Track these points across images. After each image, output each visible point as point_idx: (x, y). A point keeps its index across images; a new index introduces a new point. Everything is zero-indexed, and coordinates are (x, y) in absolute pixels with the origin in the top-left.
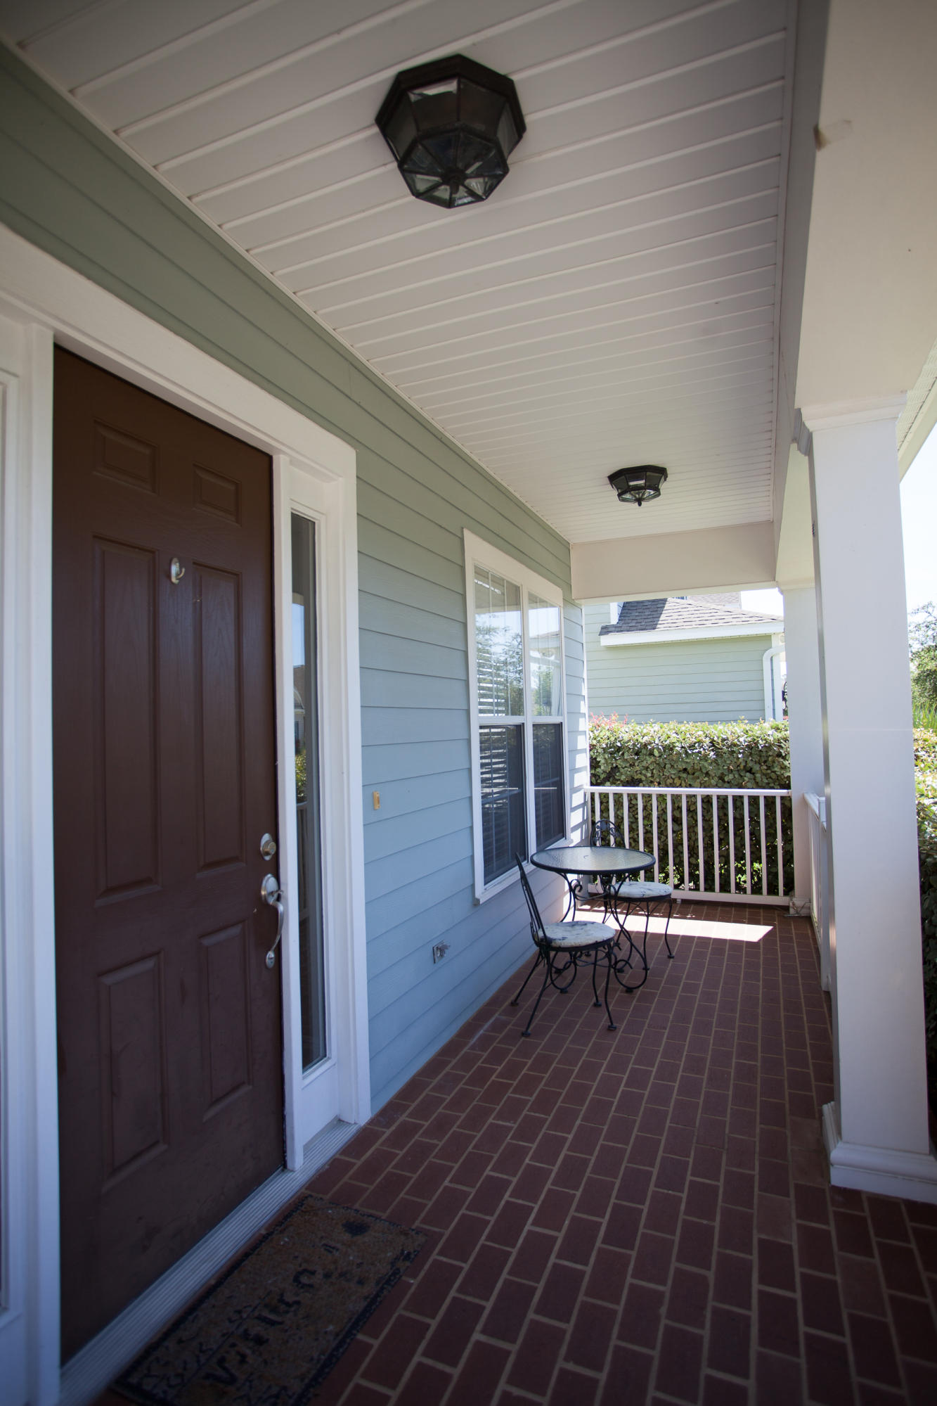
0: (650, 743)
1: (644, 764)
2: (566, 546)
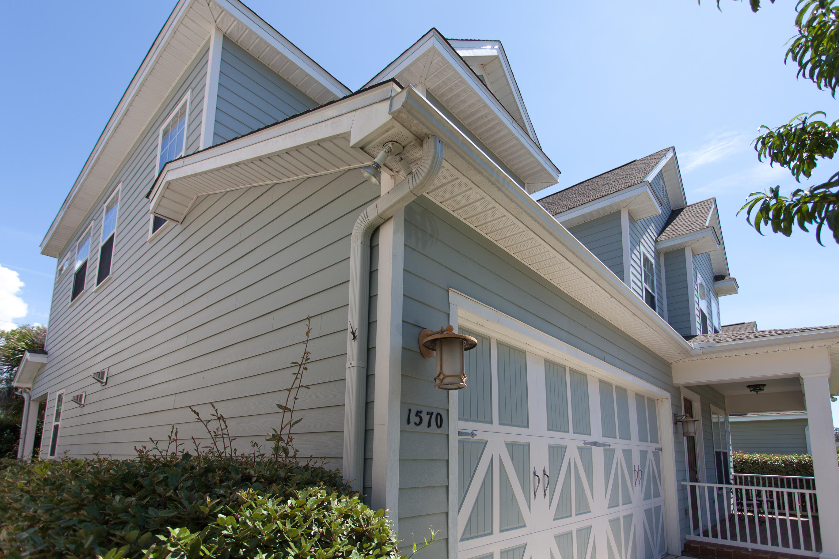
0: (757, 461)
1: (755, 467)
2: (723, 397)
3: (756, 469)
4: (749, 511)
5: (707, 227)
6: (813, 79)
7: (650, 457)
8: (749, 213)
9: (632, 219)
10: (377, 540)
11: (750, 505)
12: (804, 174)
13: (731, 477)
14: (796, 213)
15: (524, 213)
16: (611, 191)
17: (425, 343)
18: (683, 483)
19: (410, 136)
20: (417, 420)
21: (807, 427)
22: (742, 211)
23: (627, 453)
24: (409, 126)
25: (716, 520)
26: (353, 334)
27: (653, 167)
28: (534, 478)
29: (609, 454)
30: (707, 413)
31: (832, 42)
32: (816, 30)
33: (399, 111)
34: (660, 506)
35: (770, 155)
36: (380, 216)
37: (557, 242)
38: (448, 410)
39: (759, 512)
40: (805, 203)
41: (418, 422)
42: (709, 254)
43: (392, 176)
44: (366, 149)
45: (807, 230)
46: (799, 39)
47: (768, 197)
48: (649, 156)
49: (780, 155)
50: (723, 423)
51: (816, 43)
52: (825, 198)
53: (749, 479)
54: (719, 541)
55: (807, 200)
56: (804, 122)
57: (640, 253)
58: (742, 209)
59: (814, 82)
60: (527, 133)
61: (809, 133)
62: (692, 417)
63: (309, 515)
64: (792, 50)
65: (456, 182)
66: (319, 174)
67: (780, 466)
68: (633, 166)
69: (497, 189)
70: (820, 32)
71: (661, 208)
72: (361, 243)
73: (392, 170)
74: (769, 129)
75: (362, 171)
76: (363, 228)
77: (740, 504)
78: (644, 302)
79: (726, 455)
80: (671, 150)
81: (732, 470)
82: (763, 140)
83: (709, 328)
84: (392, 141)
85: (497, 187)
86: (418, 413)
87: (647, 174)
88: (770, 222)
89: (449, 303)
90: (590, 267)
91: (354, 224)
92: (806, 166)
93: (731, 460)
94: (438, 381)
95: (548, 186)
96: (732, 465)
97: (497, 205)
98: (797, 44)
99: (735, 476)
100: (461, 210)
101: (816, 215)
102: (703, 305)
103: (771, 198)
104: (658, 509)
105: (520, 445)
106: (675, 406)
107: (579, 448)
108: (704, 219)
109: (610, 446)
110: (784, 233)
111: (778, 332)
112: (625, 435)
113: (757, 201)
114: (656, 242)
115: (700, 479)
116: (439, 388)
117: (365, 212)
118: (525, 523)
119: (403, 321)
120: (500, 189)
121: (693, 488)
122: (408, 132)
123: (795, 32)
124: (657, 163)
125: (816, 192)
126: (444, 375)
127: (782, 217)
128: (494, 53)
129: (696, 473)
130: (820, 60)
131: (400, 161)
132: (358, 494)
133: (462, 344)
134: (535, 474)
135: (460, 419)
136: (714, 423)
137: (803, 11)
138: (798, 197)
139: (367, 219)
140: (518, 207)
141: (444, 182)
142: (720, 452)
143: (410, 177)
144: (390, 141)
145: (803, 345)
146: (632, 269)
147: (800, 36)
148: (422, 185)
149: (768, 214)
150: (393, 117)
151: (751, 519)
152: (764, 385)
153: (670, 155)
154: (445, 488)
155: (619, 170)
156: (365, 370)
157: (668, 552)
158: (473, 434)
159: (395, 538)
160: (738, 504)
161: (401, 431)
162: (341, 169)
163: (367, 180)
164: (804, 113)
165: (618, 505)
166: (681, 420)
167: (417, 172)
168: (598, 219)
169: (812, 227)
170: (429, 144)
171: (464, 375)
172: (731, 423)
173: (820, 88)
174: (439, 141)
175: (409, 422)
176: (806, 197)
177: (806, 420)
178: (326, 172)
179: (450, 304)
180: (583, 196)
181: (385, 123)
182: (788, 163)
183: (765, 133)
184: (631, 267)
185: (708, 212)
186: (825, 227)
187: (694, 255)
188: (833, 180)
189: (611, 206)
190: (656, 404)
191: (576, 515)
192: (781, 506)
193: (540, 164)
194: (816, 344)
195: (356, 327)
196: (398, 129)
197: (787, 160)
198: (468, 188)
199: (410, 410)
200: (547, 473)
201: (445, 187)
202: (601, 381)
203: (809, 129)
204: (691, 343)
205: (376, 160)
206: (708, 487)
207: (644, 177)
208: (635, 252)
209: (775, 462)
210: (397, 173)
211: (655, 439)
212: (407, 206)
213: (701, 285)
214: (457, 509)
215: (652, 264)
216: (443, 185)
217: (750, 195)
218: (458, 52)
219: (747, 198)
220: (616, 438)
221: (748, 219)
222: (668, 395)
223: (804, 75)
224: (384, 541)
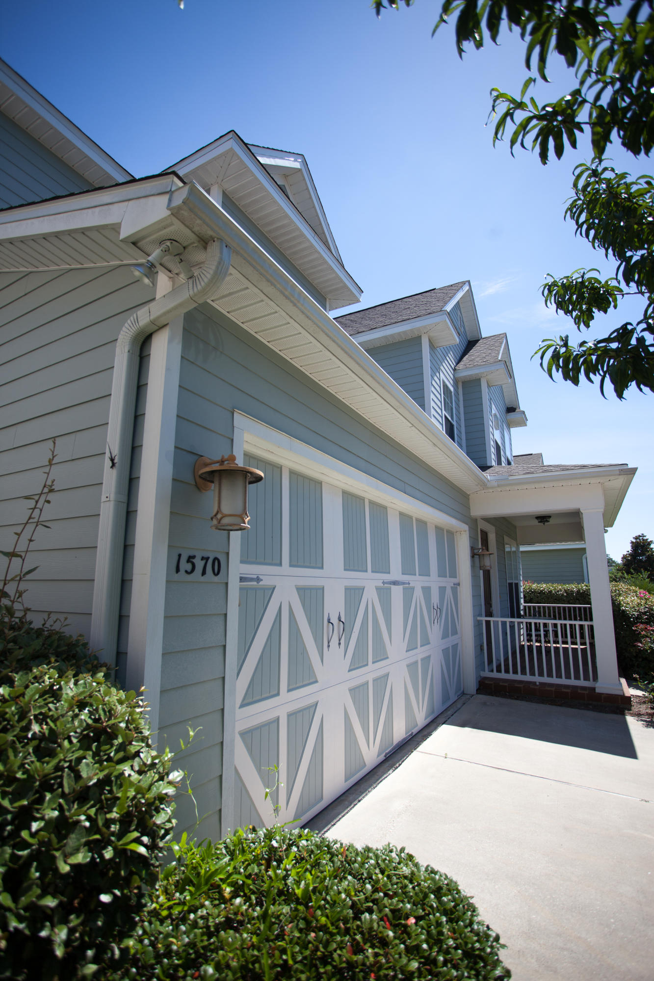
0: (544, 590)
1: (542, 597)
2: (515, 527)
3: (543, 599)
4: (537, 641)
5: (500, 361)
6: (588, 239)
7: (449, 592)
8: (542, 358)
9: (432, 346)
10: (123, 738)
11: (538, 636)
12: (585, 325)
13: (522, 608)
14: (583, 363)
15: (321, 332)
16: (412, 316)
17: (202, 474)
18: (479, 618)
19: (193, 237)
20: (189, 567)
21: (584, 556)
22: (536, 355)
23: (426, 590)
24: (191, 226)
25: (508, 653)
26: (112, 460)
27: (451, 298)
28: (328, 626)
29: (409, 592)
30: (501, 544)
31: (603, 208)
32: (591, 195)
33: (179, 208)
34: (457, 644)
35: (555, 302)
36: (152, 322)
37: (357, 366)
38: (228, 554)
39: (545, 642)
40: (591, 355)
41: (189, 570)
42: (501, 387)
43: (170, 278)
44: (139, 244)
45: (592, 382)
46: (575, 201)
47: (558, 345)
48: (448, 286)
49: (563, 303)
50: (514, 552)
51: (591, 206)
52: (606, 352)
53: (537, 609)
54: (511, 676)
55: (591, 352)
56: (583, 277)
57: (440, 380)
58: (536, 353)
59: (589, 241)
60: (329, 249)
61: (587, 287)
62: (488, 550)
63: (27, 710)
64: (568, 209)
65: (246, 291)
66: (85, 266)
67: (563, 595)
68: (432, 293)
69: (291, 304)
70: (593, 197)
71: (459, 338)
72: (129, 352)
73: (170, 271)
74: (554, 278)
75: (132, 268)
76: (132, 334)
77: (529, 635)
78: (444, 432)
79: (517, 585)
80: (467, 283)
81: (522, 601)
82: (550, 287)
83: (503, 459)
84: (171, 240)
85: (292, 302)
86: (190, 559)
87: (446, 303)
88: (560, 370)
89: (233, 427)
90: (391, 394)
91: (121, 329)
92: (585, 317)
93: (522, 590)
94: (215, 522)
95: (350, 304)
96: (522, 595)
97: (291, 321)
98: (574, 205)
99: (525, 607)
100: (251, 323)
101: (600, 367)
102: (497, 435)
103: (561, 346)
104: (455, 647)
105: (313, 589)
106: (473, 539)
107: (378, 589)
108: (497, 352)
109: (409, 584)
110: (573, 382)
111: (561, 468)
112: (425, 572)
113: (549, 347)
114: (455, 370)
115: (494, 612)
116: (217, 528)
117: (135, 315)
118: (316, 678)
119: (176, 447)
120: (295, 305)
121: (488, 623)
122: (191, 232)
123: (572, 193)
124: (455, 294)
125: (599, 345)
126: (222, 513)
127: (571, 366)
128: (297, 165)
129: (491, 606)
130: (593, 223)
131: (180, 263)
132: (104, 669)
133: (246, 478)
134: (329, 621)
135: (242, 562)
136: (507, 552)
137: (578, 177)
138: (584, 349)
139: (137, 324)
140: (315, 326)
141: (232, 291)
142: (512, 583)
143: (191, 281)
144: (168, 240)
145: (583, 481)
146: (432, 396)
147: (577, 198)
148: (204, 291)
149: (559, 362)
150: (172, 214)
151: (539, 648)
152: (550, 517)
153: (466, 288)
154: (222, 648)
155: (420, 296)
156: (125, 505)
157: (463, 691)
158: (258, 580)
159: (149, 729)
160: (527, 635)
161: (168, 582)
162: (111, 263)
163: (138, 281)
164: (582, 269)
165: (417, 648)
166: (478, 553)
167: (199, 276)
168: (400, 342)
169: (596, 378)
170: (214, 249)
171: (246, 514)
172: (522, 552)
173: (595, 248)
174: (226, 246)
175: (178, 570)
176: (590, 350)
177: (584, 550)
178: (92, 265)
179: (235, 428)
180: (386, 318)
181: (163, 219)
182: (570, 312)
183: (550, 281)
184: (432, 394)
185: (501, 346)
186: (607, 380)
187: (489, 386)
188: (612, 336)
189: (411, 330)
190: (455, 537)
191: (373, 663)
192: (564, 635)
193: (342, 281)
194: (593, 481)
195: (116, 451)
196: (177, 228)
197: (570, 309)
198: (259, 299)
199: (180, 556)
200: (343, 619)
201: (233, 296)
202: (402, 514)
203: (587, 284)
204: (487, 475)
205: (150, 258)
206: (502, 622)
207: (443, 306)
208: (436, 378)
209: (558, 592)
210: (176, 276)
211: (453, 574)
212: (187, 312)
213: (495, 415)
214: (236, 672)
215: (451, 392)
216: (230, 294)
217: (543, 341)
218: (259, 158)
219: (540, 343)
220: (415, 575)
221: (541, 364)
222: (465, 527)
223: (581, 234)
224: (131, 739)
